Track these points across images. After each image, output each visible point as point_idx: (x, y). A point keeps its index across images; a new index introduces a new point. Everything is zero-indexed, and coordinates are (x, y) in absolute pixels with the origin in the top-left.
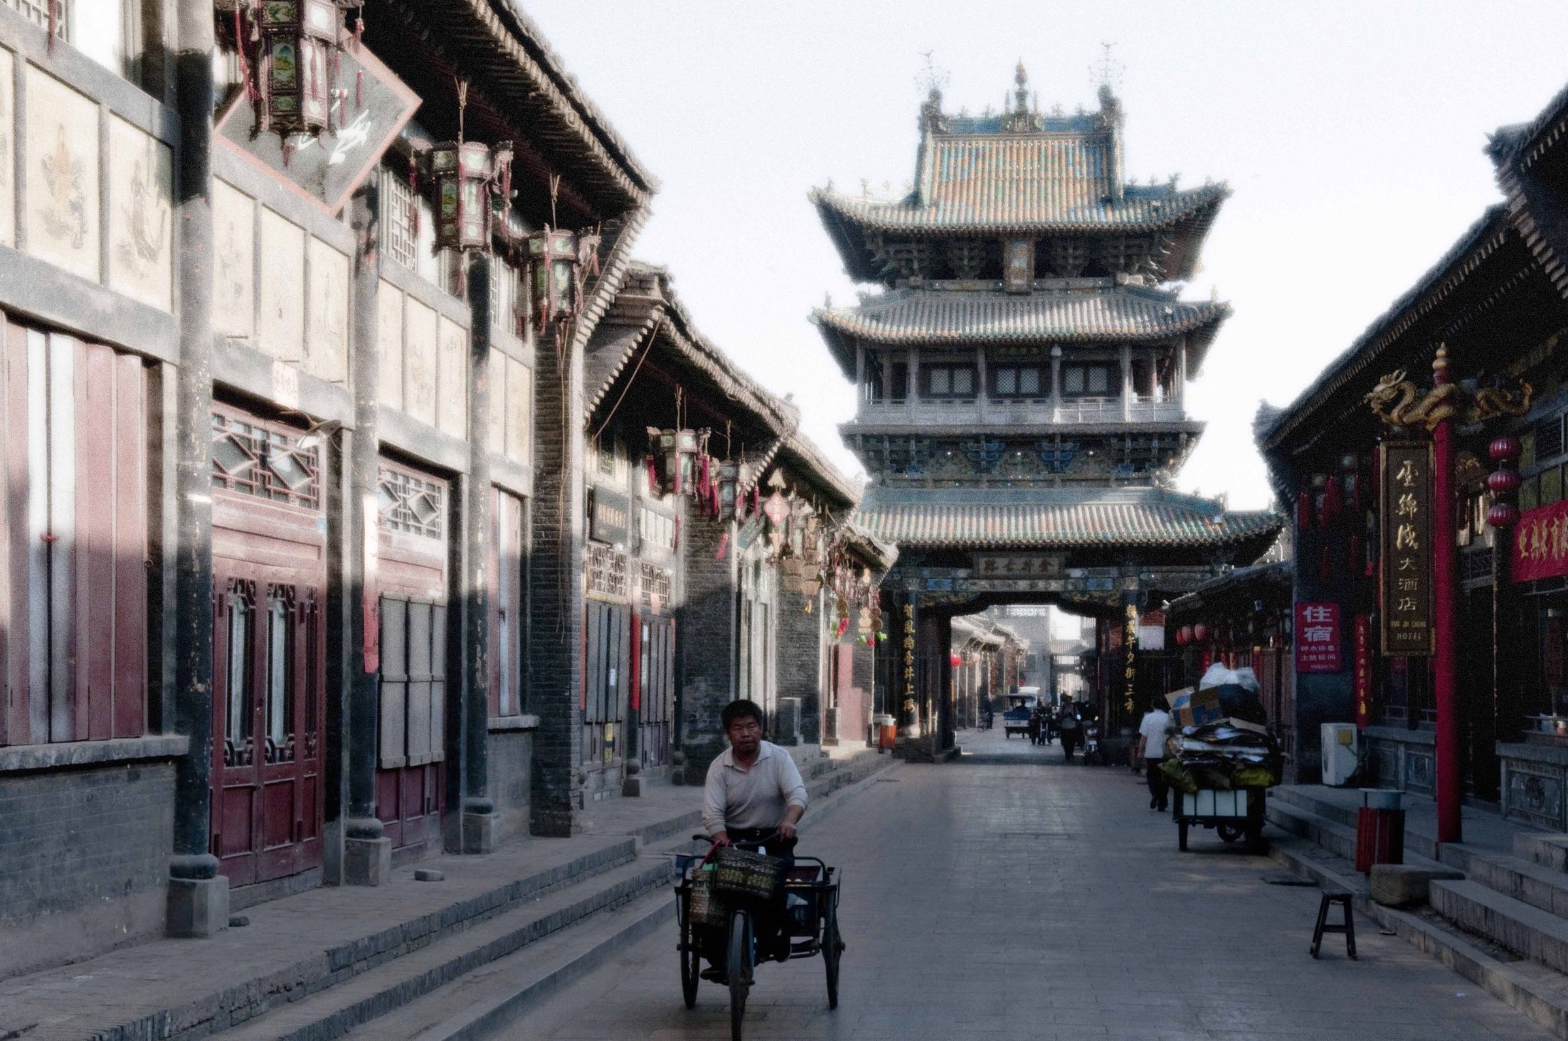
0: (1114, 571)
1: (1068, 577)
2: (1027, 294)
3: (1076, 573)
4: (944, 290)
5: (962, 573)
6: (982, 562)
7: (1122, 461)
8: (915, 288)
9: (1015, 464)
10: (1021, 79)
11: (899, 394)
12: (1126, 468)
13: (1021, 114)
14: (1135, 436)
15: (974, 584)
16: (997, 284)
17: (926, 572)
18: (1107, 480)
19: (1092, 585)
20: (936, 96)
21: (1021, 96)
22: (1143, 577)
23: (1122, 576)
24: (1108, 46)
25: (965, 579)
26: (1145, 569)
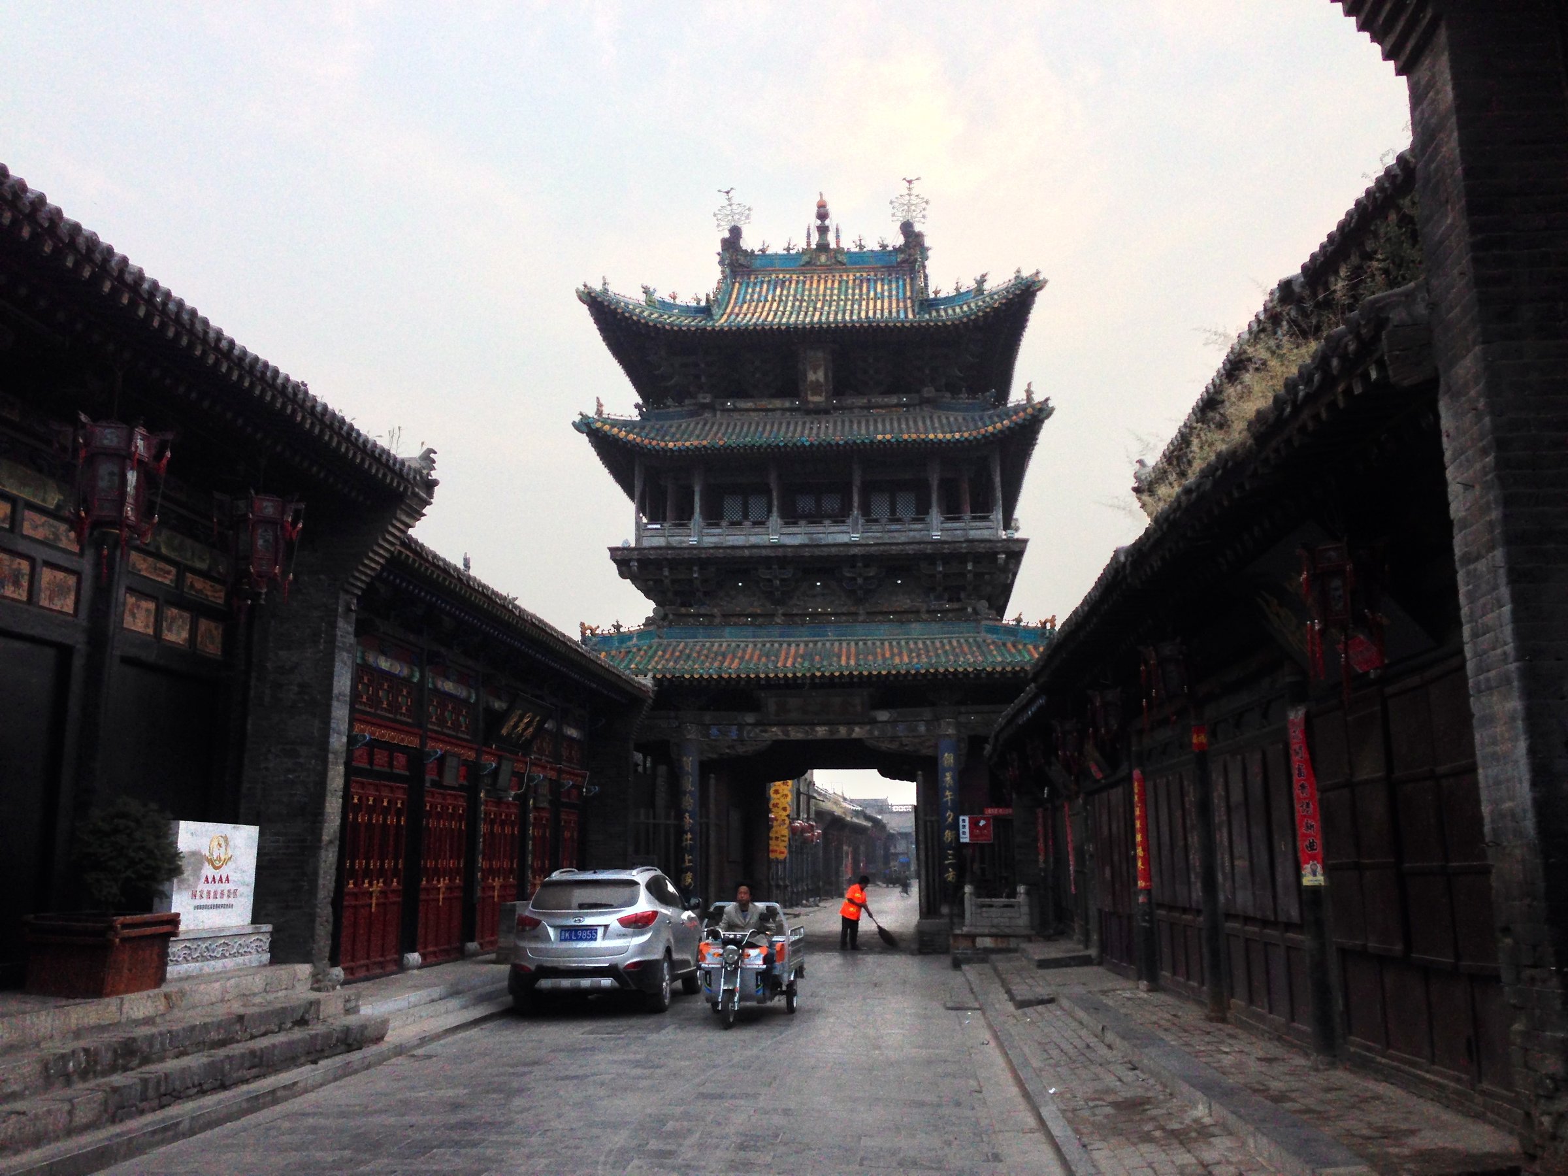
0: (927, 713)
1: (873, 722)
2: (826, 412)
3: (883, 716)
4: (735, 409)
5: (750, 718)
6: (772, 705)
7: (933, 589)
8: (704, 407)
9: (814, 596)
10: (822, 215)
11: (683, 517)
12: (939, 598)
13: (823, 247)
14: (947, 558)
15: (766, 731)
16: (793, 402)
17: (708, 718)
18: (918, 612)
19: (901, 730)
20: (736, 232)
21: (823, 230)
22: (962, 719)
23: (937, 719)
24: (910, 182)
25: (755, 725)
26: (963, 709)
